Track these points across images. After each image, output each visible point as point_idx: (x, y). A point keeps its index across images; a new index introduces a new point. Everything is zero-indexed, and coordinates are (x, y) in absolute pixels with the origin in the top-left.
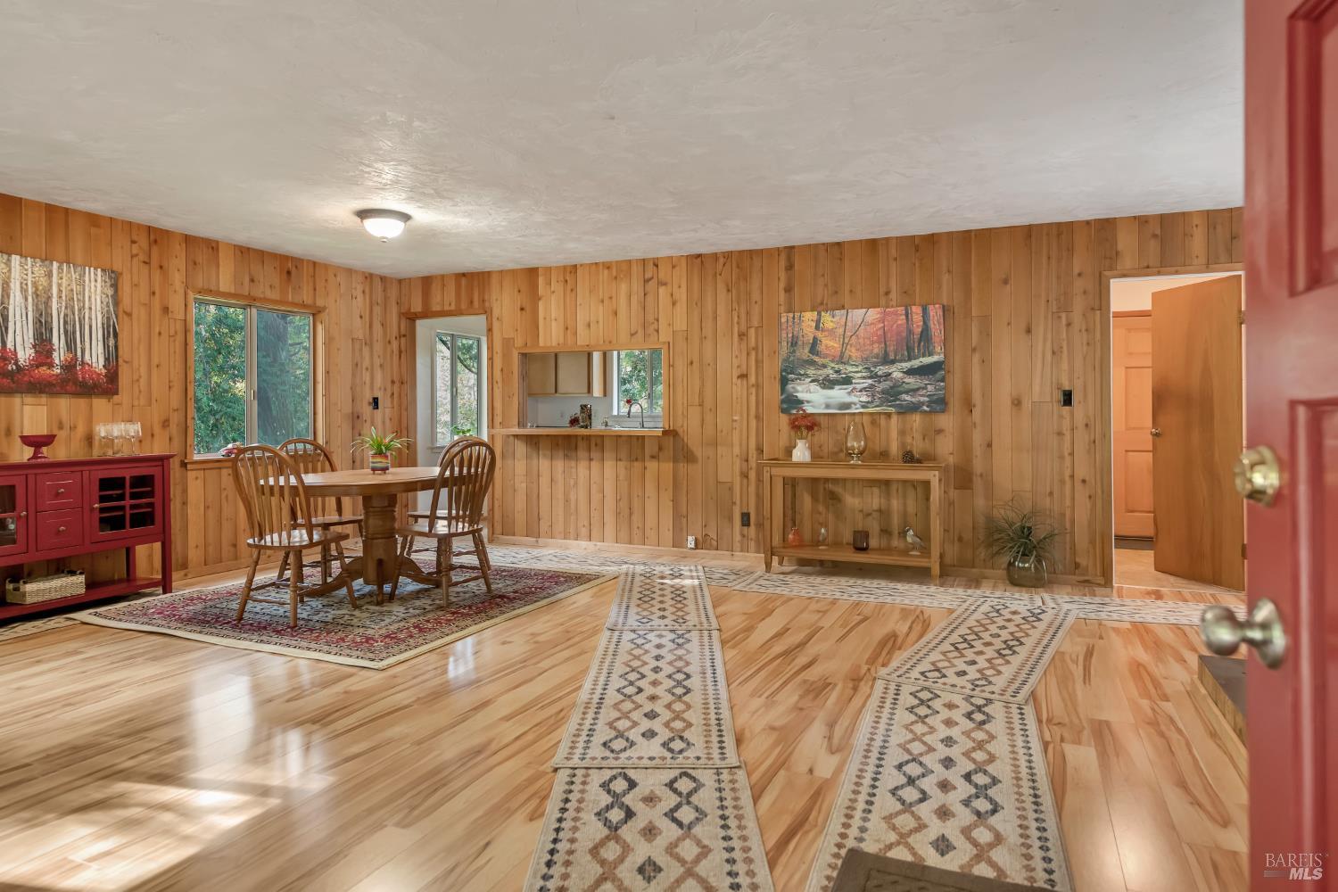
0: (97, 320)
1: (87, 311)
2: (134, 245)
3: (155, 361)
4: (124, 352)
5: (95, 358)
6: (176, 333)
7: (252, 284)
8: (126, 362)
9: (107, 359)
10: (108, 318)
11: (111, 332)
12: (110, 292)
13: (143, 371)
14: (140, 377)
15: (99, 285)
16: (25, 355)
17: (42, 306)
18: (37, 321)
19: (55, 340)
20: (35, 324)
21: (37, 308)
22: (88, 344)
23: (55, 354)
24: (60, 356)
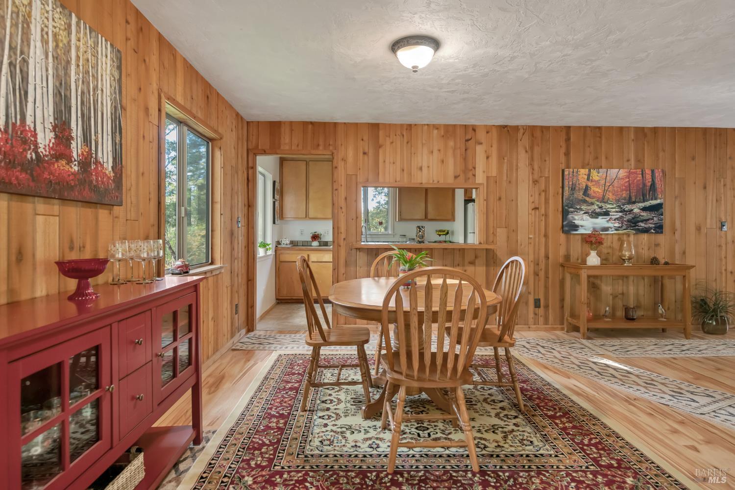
1: (99, 93)
2: (128, 26)
3: (141, 169)
4: (126, 152)
5: (106, 156)
6: (153, 139)
7: (192, 101)
10: (116, 109)
11: (117, 127)
12: (117, 75)
13: (134, 179)
14: (131, 185)
15: (109, 63)
16: (45, 139)
17: (61, 73)
18: (58, 93)
19: (73, 125)
20: (55, 95)
21: (57, 76)
22: (100, 136)
23: (73, 145)
24: (76, 148)
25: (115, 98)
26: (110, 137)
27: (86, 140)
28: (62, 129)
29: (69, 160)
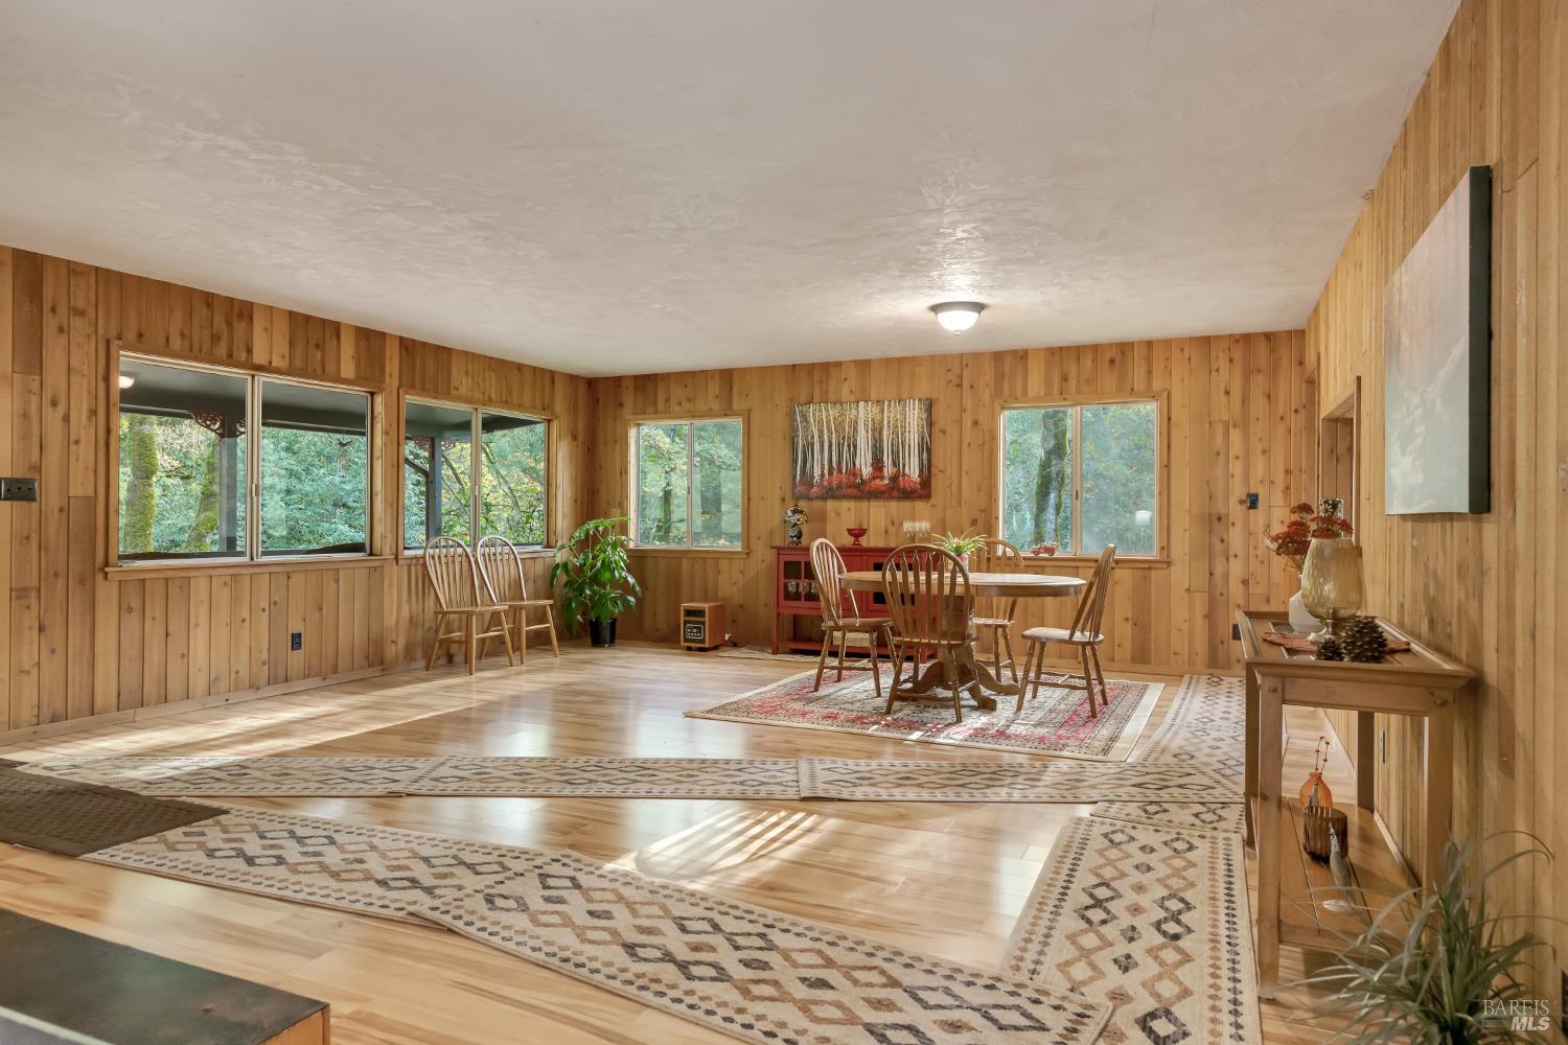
0: (913, 439)
1: (907, 434)
2: (949, 373)
3: (965, 468)
4: (938, 461)
5: (913, 471)
6: (984, 442)
7: (1064, 383)
8: (941, 471)
9: (921, 470)
10: (923, 438)
11: (926, 448)
12: (924, 416)
13: (955, 478)
14: (952, 483)
15: (916, 411)
16: (866, 471)
17: (877, 435)
18: (874, 446)
19: (885, 459)
20: (872, 448)
21: (874, 437)
22: (907, 460)
23: (885, 469)
24: (888, 470)
25: (923, 432)
26: (917, 458)
27: (895, 464)
28: (878, 464)
29: (882, 478)
